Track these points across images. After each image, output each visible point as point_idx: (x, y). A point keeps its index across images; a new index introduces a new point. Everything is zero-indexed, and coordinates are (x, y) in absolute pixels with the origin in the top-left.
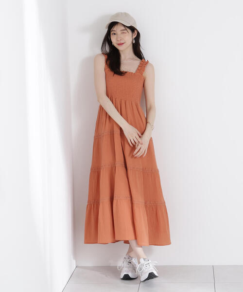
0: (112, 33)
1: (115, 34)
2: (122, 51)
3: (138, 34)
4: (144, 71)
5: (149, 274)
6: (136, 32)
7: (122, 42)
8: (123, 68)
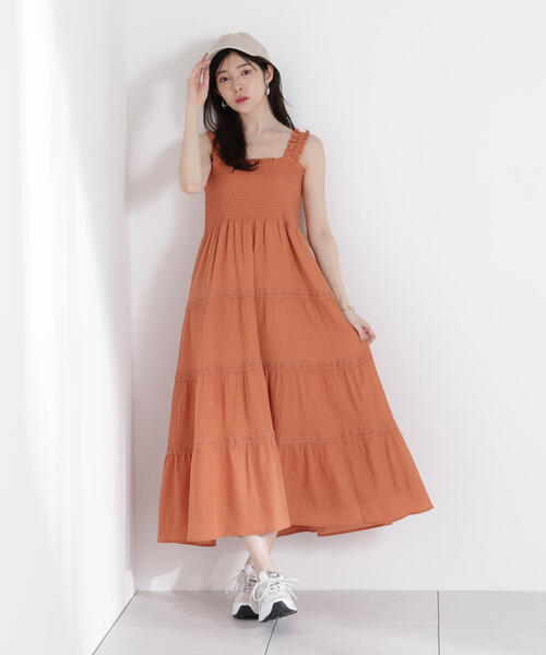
0: (219, 77)
1: (225, 79)
2: (245, 114)
3: (276, 73)
4: (300, 152)
5: (275, 605)
6: (270, 70)
7: (243, 94)
8: (253, 154)
